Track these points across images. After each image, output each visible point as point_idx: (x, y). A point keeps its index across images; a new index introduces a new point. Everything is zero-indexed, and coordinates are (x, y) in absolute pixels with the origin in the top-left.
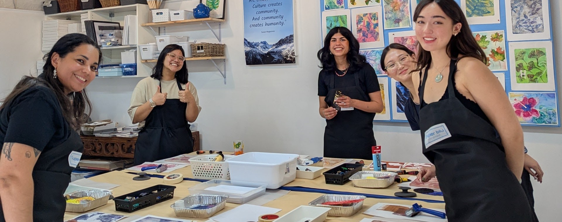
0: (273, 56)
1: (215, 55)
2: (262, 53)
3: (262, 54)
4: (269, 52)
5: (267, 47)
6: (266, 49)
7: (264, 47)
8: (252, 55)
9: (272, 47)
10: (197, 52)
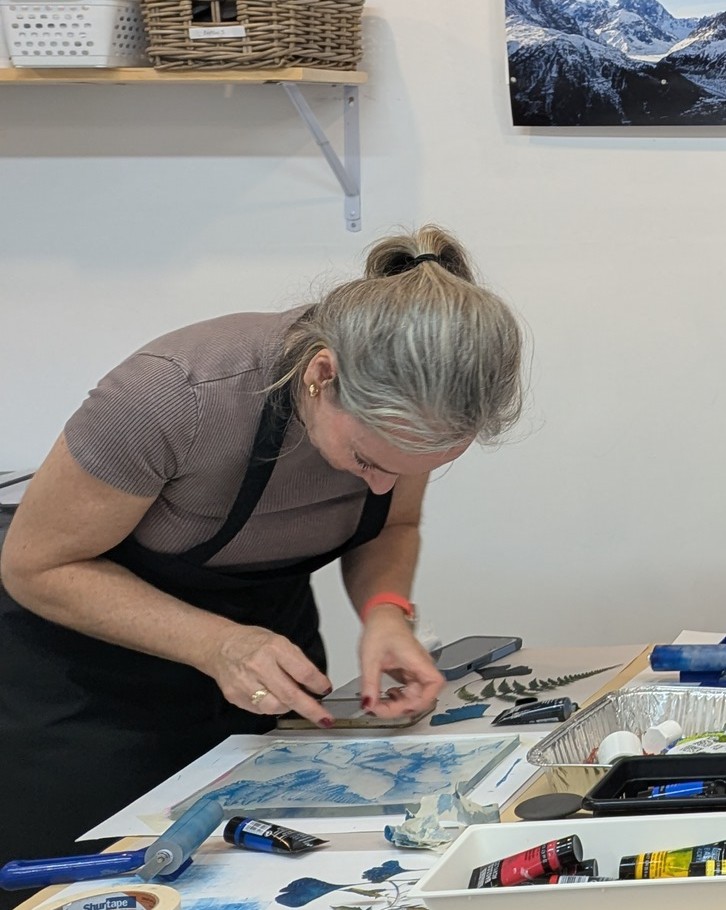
0: (698, 81)
1: (314, 59)
2: (628, 61)
3: (628, 67)
4: (668, 58)
5: (658, 33)
6: (655, 40)
7: (639, 28)
8: (560, 71)
9: (693, 34)
10: (192, 37)
